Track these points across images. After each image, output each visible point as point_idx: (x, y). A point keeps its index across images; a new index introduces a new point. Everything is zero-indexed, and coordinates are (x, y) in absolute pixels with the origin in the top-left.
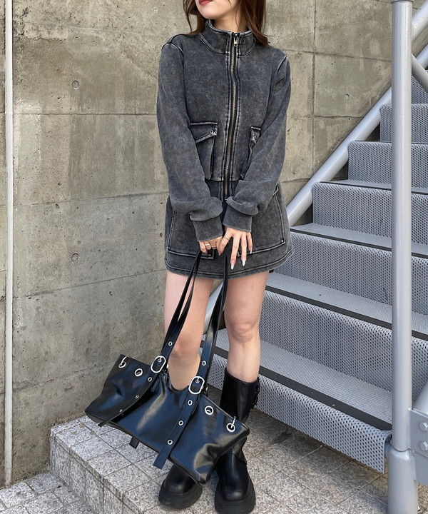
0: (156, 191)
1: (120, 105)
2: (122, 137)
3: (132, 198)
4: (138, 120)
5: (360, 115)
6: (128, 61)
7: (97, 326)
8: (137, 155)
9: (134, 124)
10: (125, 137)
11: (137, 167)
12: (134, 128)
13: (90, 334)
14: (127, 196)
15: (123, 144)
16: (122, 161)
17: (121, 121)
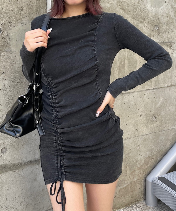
15: (118, 63)
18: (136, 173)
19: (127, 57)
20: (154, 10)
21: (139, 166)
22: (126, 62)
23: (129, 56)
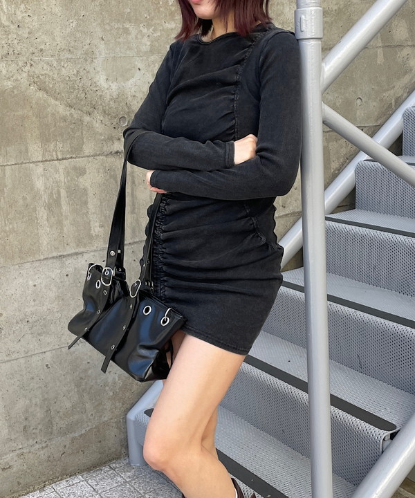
0: (95, 248)
1: (35, 151)
2: (42, 188)
3: (64, 259)
4: (61, 166)
5: (379, 122)
6: (41, 94)
7: (34, 402)
8: (65, 208)
9: (57, 171)
10: (46, 188)
11: (67, 223)
12: (57, 176)
13: (27, 411)
14: (57, 257)
15: (45, 197)
16: (45, 217)
17: (39, 169)
18: (105, 407)
19: (63, 184)
20: (114, 86)
21: (111, 394)
22: (63, 193)
23: (68, 182)
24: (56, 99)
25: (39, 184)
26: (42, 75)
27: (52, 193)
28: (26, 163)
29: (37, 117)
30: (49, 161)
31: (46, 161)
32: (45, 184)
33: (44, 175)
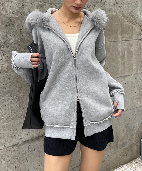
24: (126, 19)
25: (120, 49)
26: (123, 11)
27: (123, 52)
28: (117, 41)
29: (121, 25)
30: (123, 41)
31: (122, 41)
32: (121, 49)
33: (121, 46)
